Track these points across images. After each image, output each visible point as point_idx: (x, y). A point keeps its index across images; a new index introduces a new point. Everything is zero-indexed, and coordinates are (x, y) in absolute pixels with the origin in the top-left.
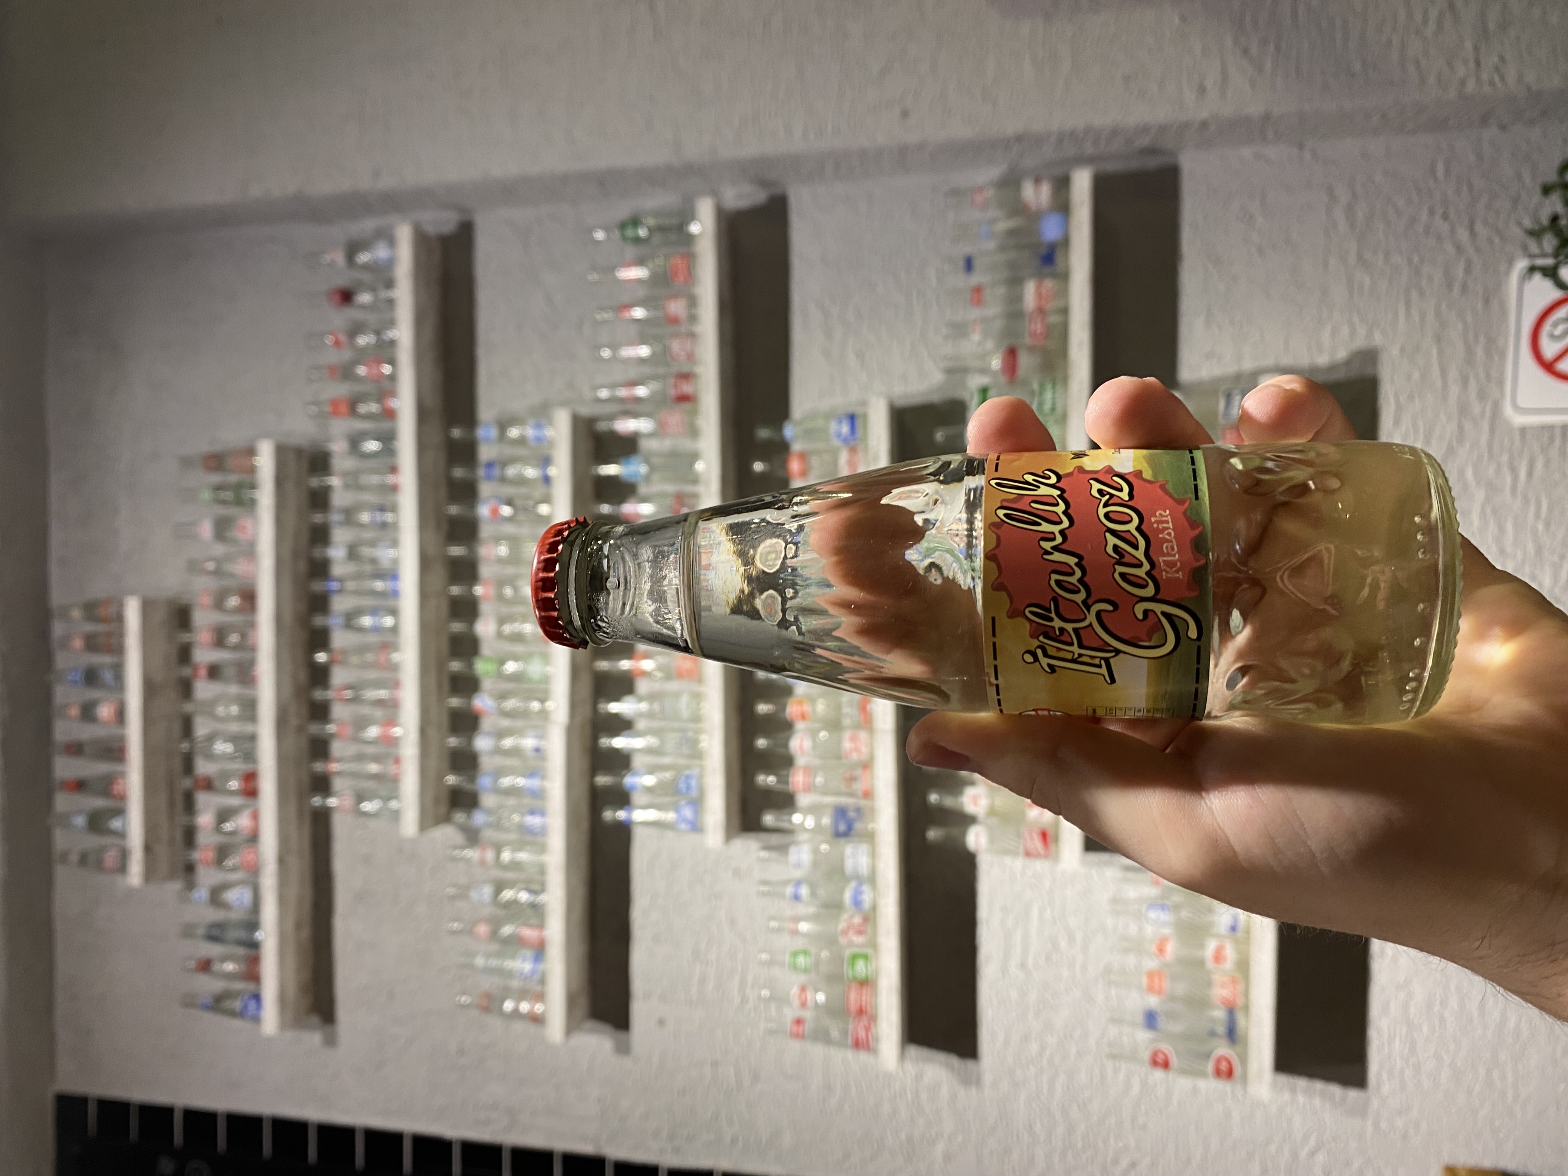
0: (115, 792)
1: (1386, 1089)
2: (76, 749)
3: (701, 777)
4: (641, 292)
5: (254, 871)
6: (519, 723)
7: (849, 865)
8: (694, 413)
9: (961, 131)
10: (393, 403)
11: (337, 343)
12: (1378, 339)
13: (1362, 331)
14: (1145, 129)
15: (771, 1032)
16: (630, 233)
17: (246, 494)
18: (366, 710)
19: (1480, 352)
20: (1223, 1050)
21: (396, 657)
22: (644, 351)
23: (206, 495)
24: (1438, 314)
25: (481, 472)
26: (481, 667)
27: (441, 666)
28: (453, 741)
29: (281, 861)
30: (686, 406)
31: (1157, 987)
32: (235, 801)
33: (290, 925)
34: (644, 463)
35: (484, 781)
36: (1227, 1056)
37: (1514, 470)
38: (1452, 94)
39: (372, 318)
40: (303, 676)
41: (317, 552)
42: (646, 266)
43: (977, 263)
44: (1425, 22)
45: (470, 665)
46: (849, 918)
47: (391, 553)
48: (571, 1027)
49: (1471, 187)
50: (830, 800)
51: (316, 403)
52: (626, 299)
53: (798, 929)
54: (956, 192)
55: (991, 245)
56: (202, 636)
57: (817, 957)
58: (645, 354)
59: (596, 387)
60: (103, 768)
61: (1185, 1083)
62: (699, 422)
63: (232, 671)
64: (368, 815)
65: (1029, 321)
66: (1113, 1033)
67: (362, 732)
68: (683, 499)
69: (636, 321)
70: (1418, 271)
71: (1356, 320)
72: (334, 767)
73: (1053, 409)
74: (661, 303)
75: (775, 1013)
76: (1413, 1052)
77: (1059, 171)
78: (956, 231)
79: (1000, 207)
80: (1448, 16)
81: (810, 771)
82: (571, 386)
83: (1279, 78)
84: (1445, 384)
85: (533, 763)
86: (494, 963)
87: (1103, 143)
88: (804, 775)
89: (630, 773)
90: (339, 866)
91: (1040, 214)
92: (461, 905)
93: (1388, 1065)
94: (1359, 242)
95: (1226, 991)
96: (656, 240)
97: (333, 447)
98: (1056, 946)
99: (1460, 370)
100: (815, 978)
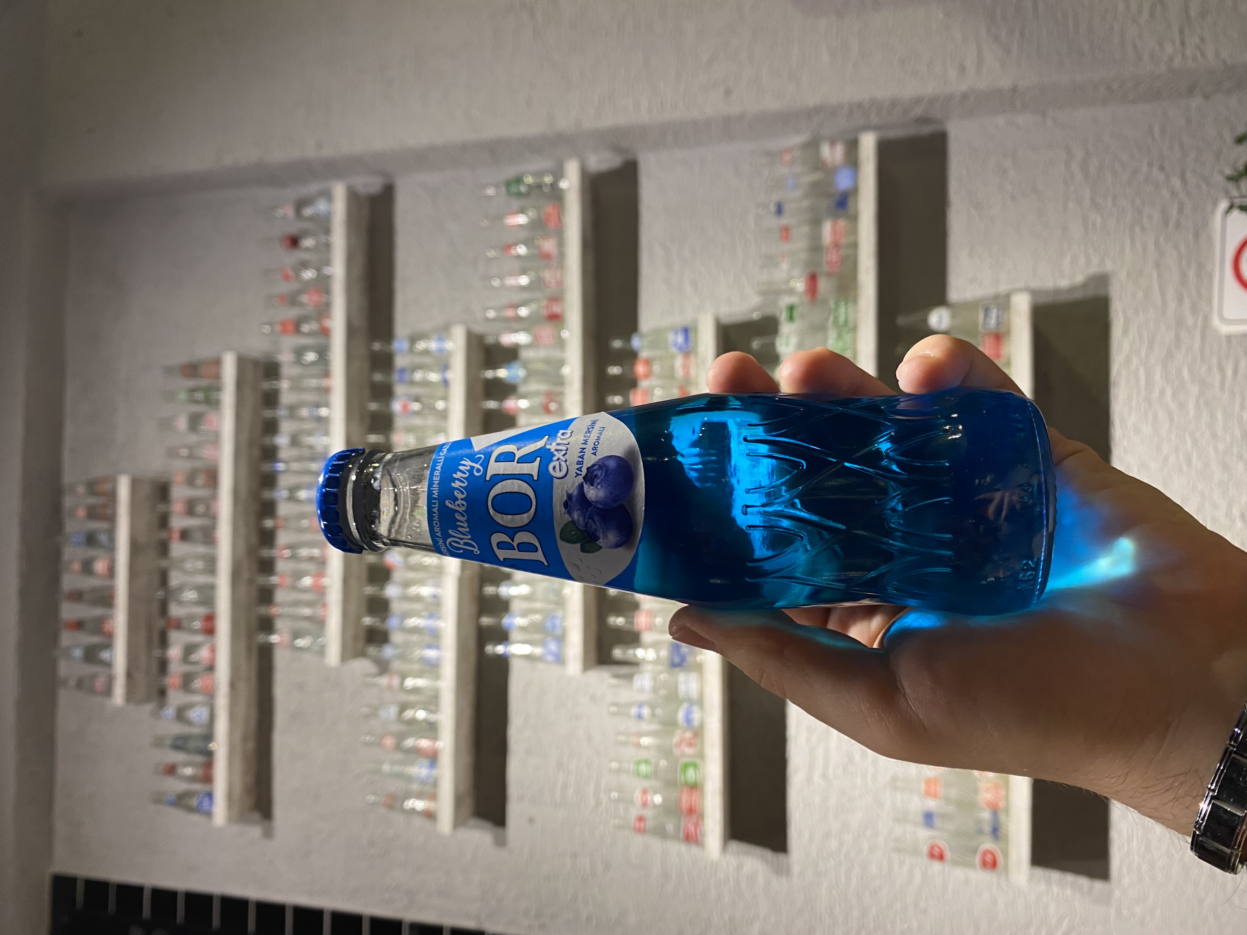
0: (106, 630)
1: (1126, 881)
2: (77, 596)
3: (564, 618)
4: (523, 235)
5: (210, 694)
6: (422, 575)
7: (682, 689)
8: (562, 328)
9: (772, 104)
10: (328, 323)
11: (286, 277)
12: (1109, 266)
13: (1095, 260)
14: (918, 101)
15: (619, 827)
16: (514, 189)
17: (214, 395)
18: (304, 566)
19: (1191, 274)
20: (988, 845)
22: (524, 280)
23: (183, 396)
24: (1157, 244)
25: (395, 377)
28: (369, 590)
29: (233, 685)
30: (555, 322)
31: (933, 793)
32: (199, 638)
33: (238, 738)
34: (523, 367)
35: (393, 622)
36: (992, 850)
37: (1222, 370)
38: (1163, 68)
39: (313, 257)
40: (254, 539)
41: (267, 441)
42: (527, 214)
43: (786, 208)
44: (1140, 13)
46: (681, 733)
47: (324, 440)
48: (458, 822)
49: (1182, 144)
51: (270, 324)
52: (512, 239)
53: (640, 742)
54: (768, 154)
55: (798, 194)
56: (177, 507)
57: (657, 765)
58: (525, 283)
59: (486, 309)
60: (98, 612)
61: (958, 874)
62: (565, 334)
63: (198, 535)
64: (301, 649)
65: (827, 253)
66: (898, 830)
67: (298, 582)
68: (551, 396)
69: (519, 257)
70: (1140, 212)
71: (1091, 251)
72: (277, 610)
73: (846, 322)
74: (537, 242)
75: (622, 812)
76: (1148, 850)
77: (850, 135)
78: (770, 183)
79: (804, 164)
80: (1159, 7)
81: (651, 614)
82: (467, 309)
83: (1023, 58)
84: (1164, 301)
85: (432, 608)
86: (398, 769)
87: (885, 113)
88: (647, 616)
89: (508, 615)
90: (279, 691)
91: (835, 169)
92: (373, 722)
93: (1128, 859)
94: (1092, 190)
95: (990, 795)
96: (533, 194)
97: (282, 358)
98: (851, 759)
99: (1176, 291)
100: (655, 783)
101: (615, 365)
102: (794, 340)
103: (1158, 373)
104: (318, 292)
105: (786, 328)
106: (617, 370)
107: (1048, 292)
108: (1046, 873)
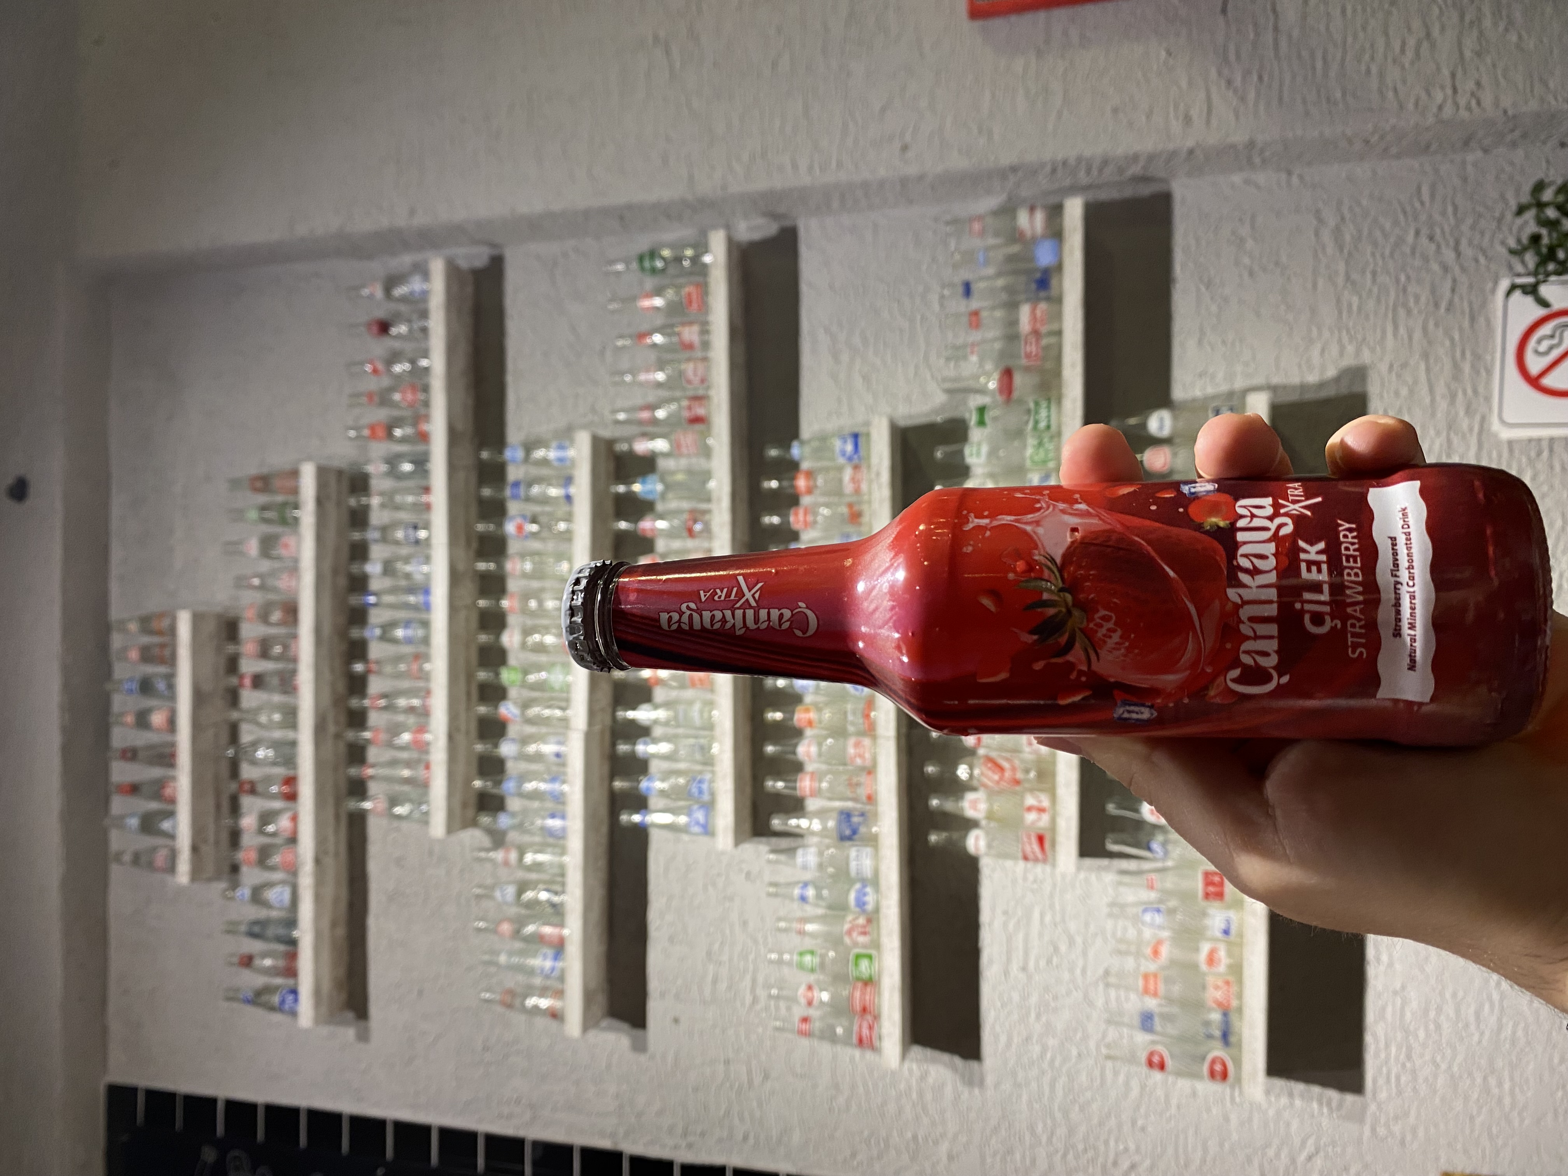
0: (166, 795)
1: (1383, 1095)
2: (131, 754)
3: (712, 781)
4: (659, 321)
5: (293, 871)
6: (544, 730)
7: (853, 866)
8: (707, 433)
9: (958, 162)
10: (425, 427)
11: (375, 371)
12: (1366, 357)
13: (1350, 349)
14: (1135, 158)
15: (780, 1030)
16: (647, 264)
17: (289, 513)
18: (401, 718)
19: (1467, 368)
20: (1218, 1051)
21: (427, 666)
22: (660, 376)
23: (253, 515)
24: (1425, 329)
25: (508, 492)
26: (507, 676)
27: (470, 676)
28: (479, 747)
29: (318, 861)
30: (699, 427)
31: (1152, 988)
32: (277, 804)
33: (326, 923)
34: (660, 480)
35: (509, 786)
38: (1431, 120)
39: (408, 347)
40: (341, 687)
41: (355, 568)
42: (664, 297)
43: (975, 287)
44: (1403, 51)
45: (497, 674)
47: (425, 568)
48: (588, 1024)
49: (1456, 208)
50: (837, 804)
51: (356, 427)
52: (645, 327)
53: (804, 930)
54: (955, 221)
55: (990, 271)
56: (248, 649)
57: (823, 957)
58: (661, 378)
59: (615, 411)
60: (156, 772)
61: (1184, 1084)
62: (710, 441)
63: (275, 681)
64: (399, 817)
65: (1025, 343)
66: (1112, 1034)
67: (395, 738)
68: (696, 515)
69: (654, 345)
70: (1405, 290)
71: (1345, 339)
72: (370, 772)
73: (1048, 427)
74: (676, 330)
75: (783, 1011)
76: (1409, 1057)
77: (1053, 200)
78: (957, 257)
79: (997, 234)
80: (1425, 45)
81: (817, 776)
82: (593, 410)
83: (1262, 107)
84: (1433, 401)
85: (554, 768)
86: (517, 960)
87: (1095, 172)
88: (812, 779)
89: (646, 778)
90: (374, 867)
91: (1034, 240)
92: (486, 904)
93: (1384, 1070)
94: (1347, 263)
95: (1220, 993)
96: (672, 270)
97: (371, 469)
98: (1056, 949)
99: (1448, 386)
100: (821, 977)
101: (770, 479)
102: (985, 449)
104: (414, 388)
105: (976, 434)
106: (774, 484)
107: (1293, 388)
108: (1288, 1084)
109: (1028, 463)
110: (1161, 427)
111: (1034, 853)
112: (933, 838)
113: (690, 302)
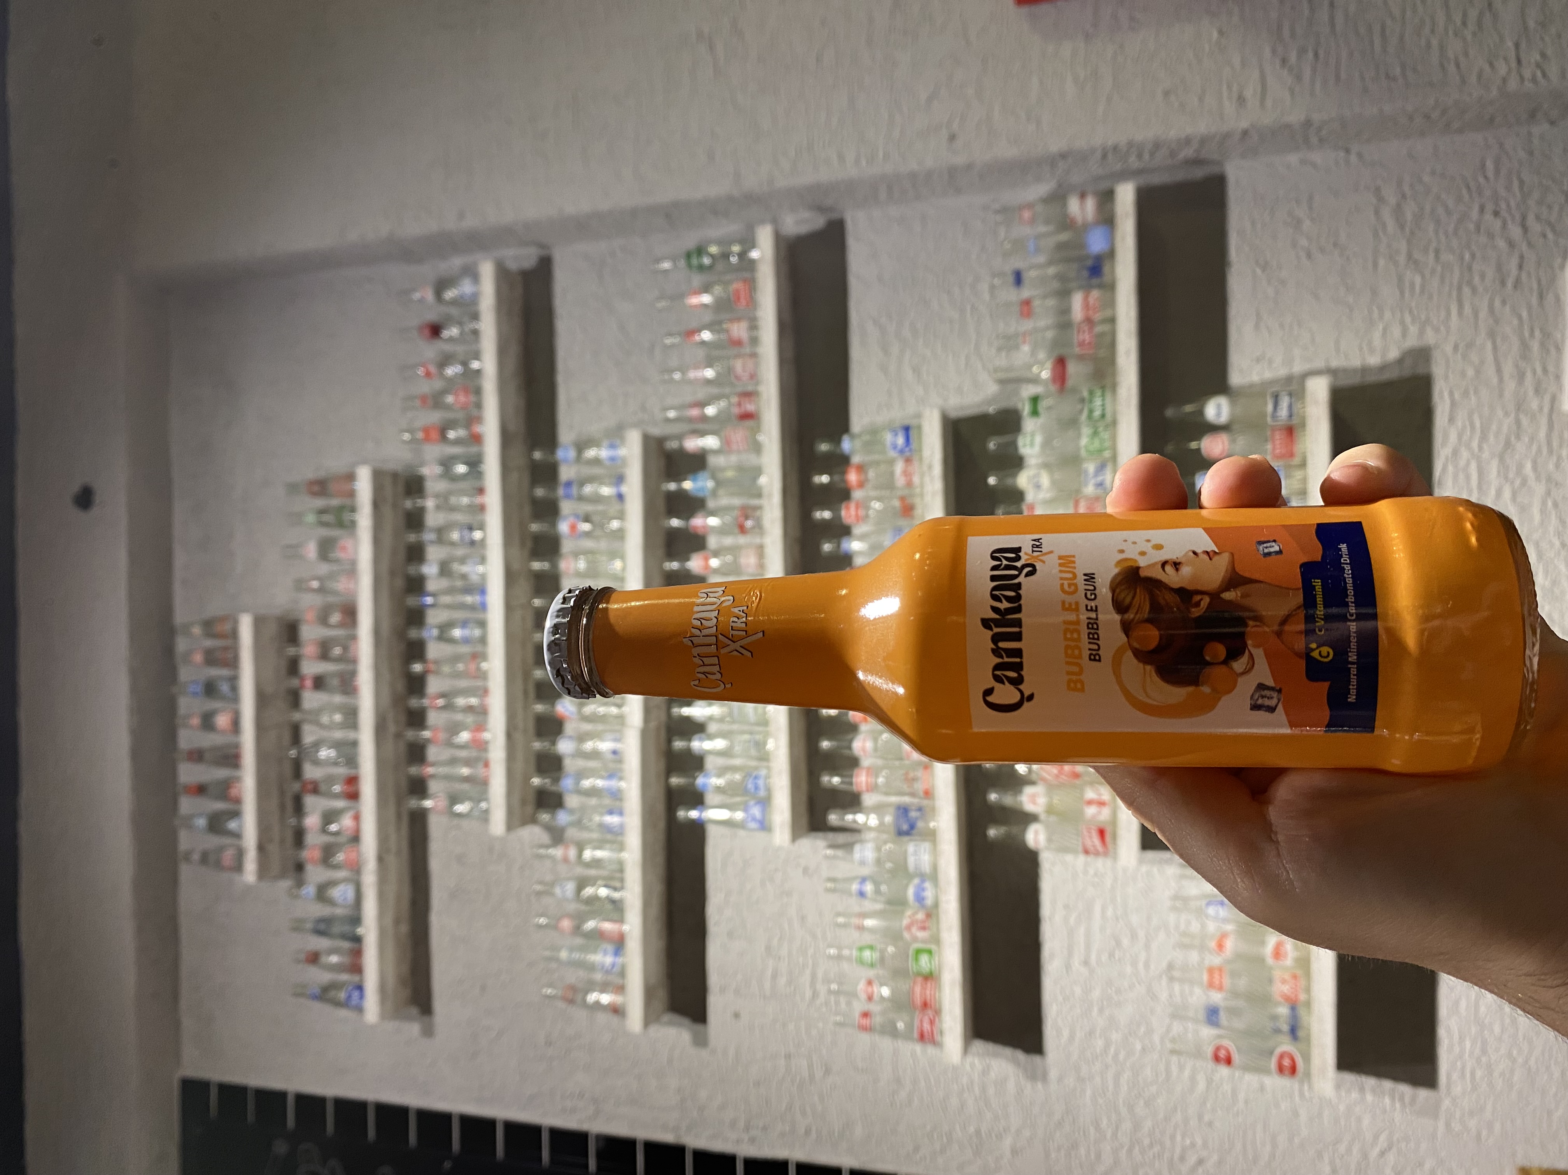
0: (232, 796)
1: (1457, 1090)
2: (197, 756)
3: (768, 777)
4: (708, 317)
5: (356, 869)
6: (600, 727)
7: (911, 861)
8: (757, 429)
9: (1006, 151)
10: (478, 429)
11: (428, 374)
12: (1430, 338)
13: (1413, 330)
14: (1188, 141)
15: (841, 1024)
16: (695, 261)
17: (346, 516)
18: (459, 717)
19: (1535, 346)
20: (1286, 1046)
21: (484, 665)
22: (709, 373)
23: (311, 518)
24: (1491, 308)
25: (561, 491)
27: (527, 675)
28: (537, 745)
29: (380, 859)
30: (749, 423)
31: (1217, 982)
32: (340, 804)
33: (389, 920)
34: (711, 477)
35: (567, 783)
36: (1291, 1052)
38: (1495, 92)
39: (460, 349)
40: (400, 686)
41: (412, 570)
42: (712, 294)
43: (1026, 276)
44: (1464, 24)
46: (912, 914)
47: (480, 569)
48: (649, 1019)
49: (1522, 182)
50: (895, 799)
51: (411, 430)
52: (694, 325)
53: (863, 925)
54: (1004, 210)
55: (1041, 259)
56: (309, 650)
57: (882, 952)
58: (710, 375)
59: (666, 409)
60: (221, 773)
61: (1251, 1079)
62: (761, 438)
63: (335, 682)
64: (460, 815)
65: (1079, 332)
66: (1177, 1028)
67: (454, 737)
68: (748, 512)
69: (703, 343)
70: (1470, 269)
71: (1408, 319)
72: (430, 770)
73: (1103, 416)
74: (725, 326)
75: (843, 1006)
76: (1484, 1051)
77: (1104, 185)
78: (1007, 246)
79: (1047, 222)
80: (1488, 15)
81: (873, 771)
82: (643, 408)
83: (1318, 85)
84: (1501, 380)
85: (612, 765)
86: (578, 956)
87: (1146, 156)
88: (867, 775)
89: (702, 774)
90: (436, 865)
91: (1086, 227)
92: (547, 900)
93: (1459, 1063)
94: (1409, 242)
95: (1287, 987)
96: (720, 266)
97: (426, 471)
98: (1118, 943)
99: (1517, 366)
100: (881, 972)
101: (822, 473)
102: (1038, 439)
103: (1493, 468)
104: (466, 391)
105: (1029, 424)
106: (825, 479)
107: (1355, 371)
108: (1359, 1079)
109: (1083, 453)
110: (1219, 414)
111: (1094, 846)
112: (992, 832)
113: (739, 298)
